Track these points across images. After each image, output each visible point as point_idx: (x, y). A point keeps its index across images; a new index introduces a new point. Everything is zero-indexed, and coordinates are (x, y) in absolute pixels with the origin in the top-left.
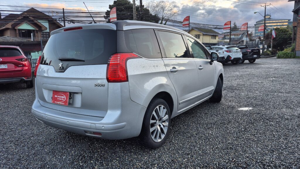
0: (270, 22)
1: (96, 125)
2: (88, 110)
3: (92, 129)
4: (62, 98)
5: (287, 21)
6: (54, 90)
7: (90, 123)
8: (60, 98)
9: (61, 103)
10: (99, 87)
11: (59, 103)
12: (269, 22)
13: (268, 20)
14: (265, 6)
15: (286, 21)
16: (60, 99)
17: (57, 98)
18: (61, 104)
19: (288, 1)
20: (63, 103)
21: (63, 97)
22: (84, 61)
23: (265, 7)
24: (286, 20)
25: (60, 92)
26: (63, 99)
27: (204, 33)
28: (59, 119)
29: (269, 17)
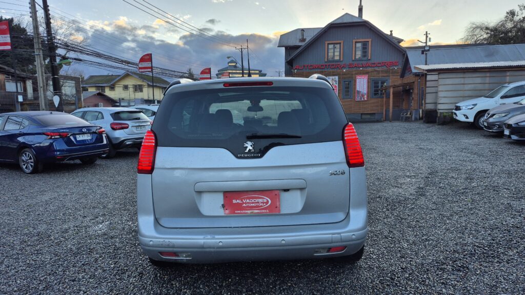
0: (233, 71)
1: (342, 235)
2: (319, 215)
3: (334, 242)
4: (258, 203)
5: (258, 72)
6: (225, 190)
7: (330, 234)
8: (253, 203)
10: (337, 176)
11: (249, 212)
12: (235, 71)
13: (234, 69)
14: (242, 49)
15: (256, 72)
18: (258, 213)
19: (278, 47)
21: (260, 200)
22: (300, 137)
23: (240, 50)
24: (257, 70)
27: (149, 83)
29: (234, 64)
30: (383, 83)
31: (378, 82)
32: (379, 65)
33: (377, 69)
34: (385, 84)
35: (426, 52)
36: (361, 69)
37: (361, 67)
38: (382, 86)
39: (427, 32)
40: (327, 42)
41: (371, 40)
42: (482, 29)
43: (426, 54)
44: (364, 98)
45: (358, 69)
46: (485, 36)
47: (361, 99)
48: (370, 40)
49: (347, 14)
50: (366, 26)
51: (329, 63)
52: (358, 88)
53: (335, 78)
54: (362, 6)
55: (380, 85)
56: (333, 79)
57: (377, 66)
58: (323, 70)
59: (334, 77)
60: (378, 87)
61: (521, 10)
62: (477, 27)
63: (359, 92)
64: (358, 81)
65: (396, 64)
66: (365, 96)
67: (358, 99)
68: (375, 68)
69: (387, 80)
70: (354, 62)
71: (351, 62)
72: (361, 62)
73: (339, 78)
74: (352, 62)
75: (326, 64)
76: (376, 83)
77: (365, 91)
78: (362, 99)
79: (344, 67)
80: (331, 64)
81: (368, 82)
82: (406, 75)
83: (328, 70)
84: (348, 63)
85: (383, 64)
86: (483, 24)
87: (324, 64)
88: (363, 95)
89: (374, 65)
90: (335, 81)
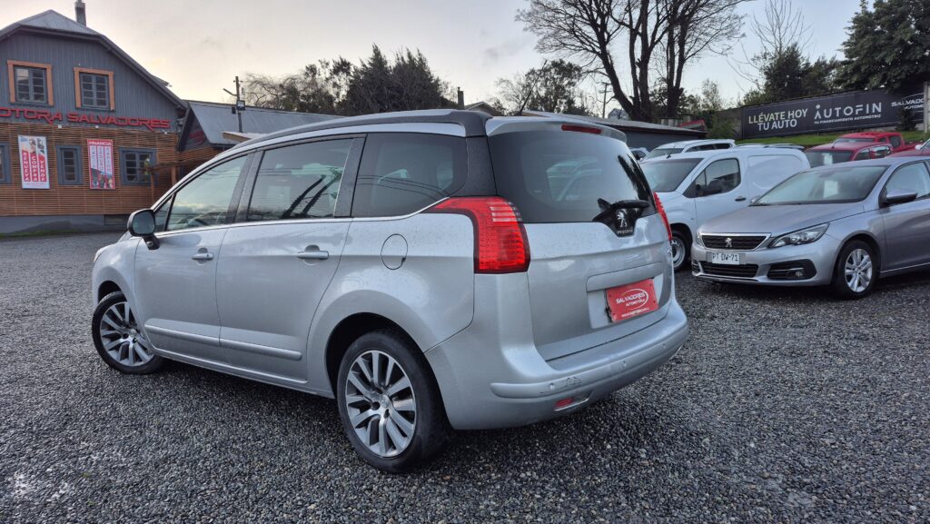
4: (638, 299)
8: (634, 300)
9: (639, 311)
11: (633, 313)
16: (634, 303)
17: (623, 304)
18: (640, 313)
20: (645, 309)
25: (629, 287)
26: (642, 298)
28: (643, 351)
30: (143, 157)
31: (134, 156)
32: (133, 123)
33: (128, 129)
34: (148, 160)
35: (241, 112)
36: (97, 127)
37: (96, 124)
38: (142, 165)
39: (237, 78)
40: (11, 63)
41: (112, 73)
42: (263, 85)
43: (239, 114)
44: (108, 185)
45: (89, 126)
46: (269, 98)
47: (101, 185)
48: (110, 74)
49: (51, 12)
50: (102, 45)
51: (21, 108)
52: (93, 164)
53: (39, 140)
54: (84, 4)
55: (138, 160)
56: (34, 143)
57: (128, 125)
58: (8, 121)
59: (35, 138)
60: (134, 164)
61: (322, 67)
62: (257, 82)
63: (96, 172)
64: (92, 149)
65: (165, 125)
66: (110, 181)
67: (95, 185)
68: (126, 129)
69: (151, 153)
70: (80, 113)
71: (73, 111)
72: (96, 114)
73: (48, 141)
74: (77, 112)
75: (13, 108)
76: (130, 156)
77: (110, 172)
78: (105, 187)
79: (58, 119)
80: (26, 109)
81: (114, 153)
82: (187, 146)
83: (20, 121)
84: (65, 112)
85: (142, 123)
86: (264, 78)
87: (6, 106)
88: (105, 179)
89: (122, 122)
90: (39, 146)
